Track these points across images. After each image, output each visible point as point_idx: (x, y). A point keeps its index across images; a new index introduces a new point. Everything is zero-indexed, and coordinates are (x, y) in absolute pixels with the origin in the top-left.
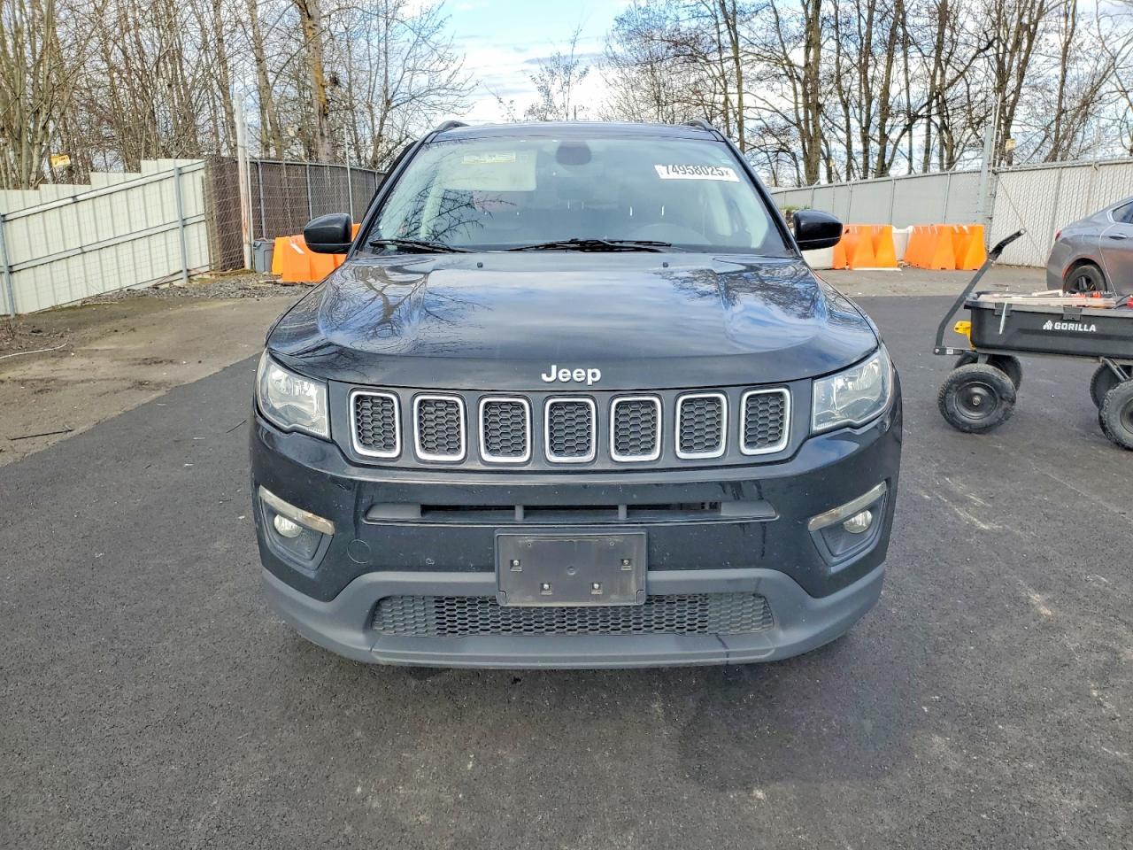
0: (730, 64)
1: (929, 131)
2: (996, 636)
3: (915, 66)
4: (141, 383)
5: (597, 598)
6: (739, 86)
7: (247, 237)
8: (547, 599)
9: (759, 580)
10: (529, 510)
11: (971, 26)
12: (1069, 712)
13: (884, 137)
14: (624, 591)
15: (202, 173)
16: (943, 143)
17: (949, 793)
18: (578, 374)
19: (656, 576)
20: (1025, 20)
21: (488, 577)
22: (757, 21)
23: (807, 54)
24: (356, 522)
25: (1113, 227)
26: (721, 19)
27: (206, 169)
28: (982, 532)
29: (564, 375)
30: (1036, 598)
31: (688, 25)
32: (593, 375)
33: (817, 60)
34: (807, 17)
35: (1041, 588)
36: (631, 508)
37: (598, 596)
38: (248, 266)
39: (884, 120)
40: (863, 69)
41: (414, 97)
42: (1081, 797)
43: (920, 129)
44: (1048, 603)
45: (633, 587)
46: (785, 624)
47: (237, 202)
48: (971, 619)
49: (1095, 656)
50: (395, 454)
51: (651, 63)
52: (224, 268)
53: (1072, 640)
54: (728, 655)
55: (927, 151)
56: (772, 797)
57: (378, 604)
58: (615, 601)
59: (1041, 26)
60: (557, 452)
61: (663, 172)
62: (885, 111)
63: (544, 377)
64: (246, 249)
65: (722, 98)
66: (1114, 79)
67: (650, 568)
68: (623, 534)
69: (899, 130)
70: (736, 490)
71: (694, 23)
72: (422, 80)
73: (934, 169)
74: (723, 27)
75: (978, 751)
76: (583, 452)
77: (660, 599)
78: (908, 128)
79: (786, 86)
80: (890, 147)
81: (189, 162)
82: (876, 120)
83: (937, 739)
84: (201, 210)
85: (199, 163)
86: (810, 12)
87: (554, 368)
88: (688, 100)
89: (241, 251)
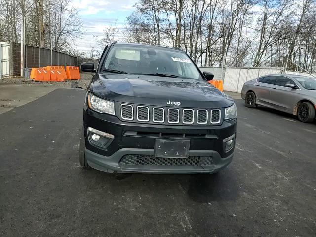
0: (157, 33)
1: (206, 56)
2: (251, 173)
3: (203, 39)
4: (4, 106)
5: (177, 156)
6: (159, 39)
7: (22, 67)
8: (166, 155)
9: (212, 153)
10: (163, 134)
11: (217, 31)
12: (270, 187)
13: (196, 57)
14: (184, 154)
15: (9, 47)
16: (210, 59)
17: (250, 203)
18: (175, 103)
19: (191, 151)
20: (230, 31)
21: (152, 150)
22: (164, 23)
23: (177, 33)
24: (122, 135)
25: (257, 83)
26: (155, 21)
27: (10, 46)
28: (241, 151)
29: (172, 103)
30: (257, 165)
31: (146, 22)
32: (179, 104)
33: (180, 35)
34: (177, 24)
35: (258, 163)
36: (186, 135)
37: (178, 155)
38: (22, 75)
39: (196, 52)
40: (191, 38)
41: (68, 32)
42: (277, 204)
43: (204, 55)
44: (260, 166)
45: (186, 154)
46: (216, 164)
47: (20, 57)
48: (245, 169)
49: (272, 176)
50: (132, 119)
51: (136, 31)
52: (14, 75)
53: (267, 174)
54: (204, 171)
55: (206, 61)
56: (213, 204)
57: (123, 157)
58: (182, 156)
59: (234, 33)
60: (170, 121)
61: (174, 59)
62: (196, 50)
63: (168, 103)
64: (22, 70)
65: (155, 42)
66: (250, 48)
67: (190, 149)
68: (185, 140)
69: (199, 55)
70: (210, 132)
71: (148, 21)
72: (71, 28)
73: (207, 66)
74: (155, 23)
75: (254, 195)
76: (176, 121)
77: (192, 156)
78: (201, 55)
79: (171, 40)
80: (197, 59)
81: (5, 43)
82: (194, 52)
83: (245, 193)
84: (8, 58)
85: (8, 44)
86: (178, 22)
87: (170, 101)
88: (146, 41)
89: (20, 71)
